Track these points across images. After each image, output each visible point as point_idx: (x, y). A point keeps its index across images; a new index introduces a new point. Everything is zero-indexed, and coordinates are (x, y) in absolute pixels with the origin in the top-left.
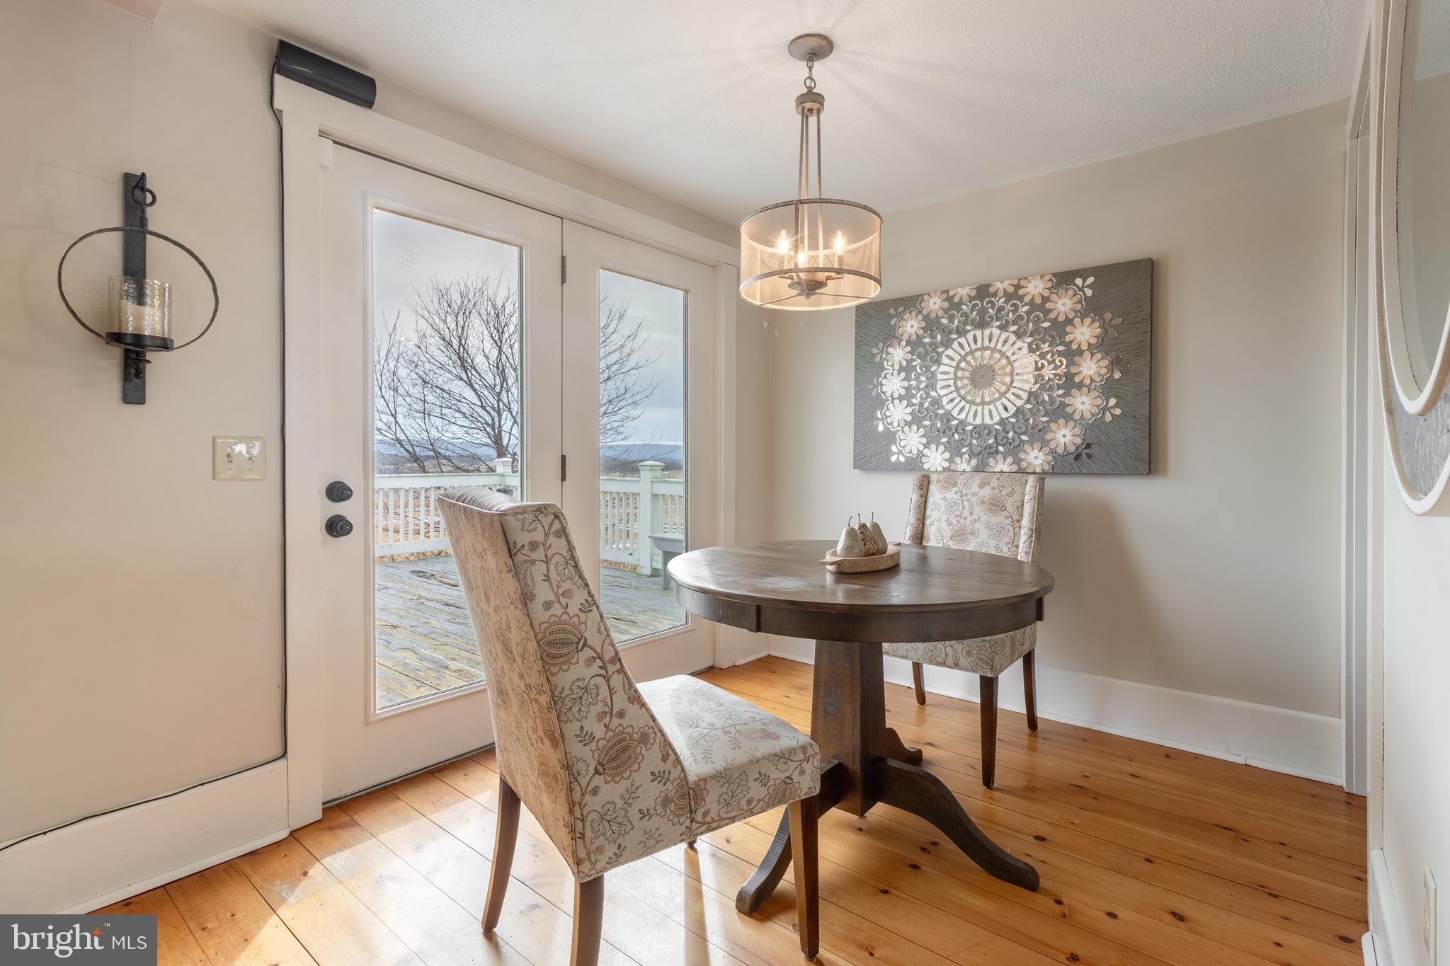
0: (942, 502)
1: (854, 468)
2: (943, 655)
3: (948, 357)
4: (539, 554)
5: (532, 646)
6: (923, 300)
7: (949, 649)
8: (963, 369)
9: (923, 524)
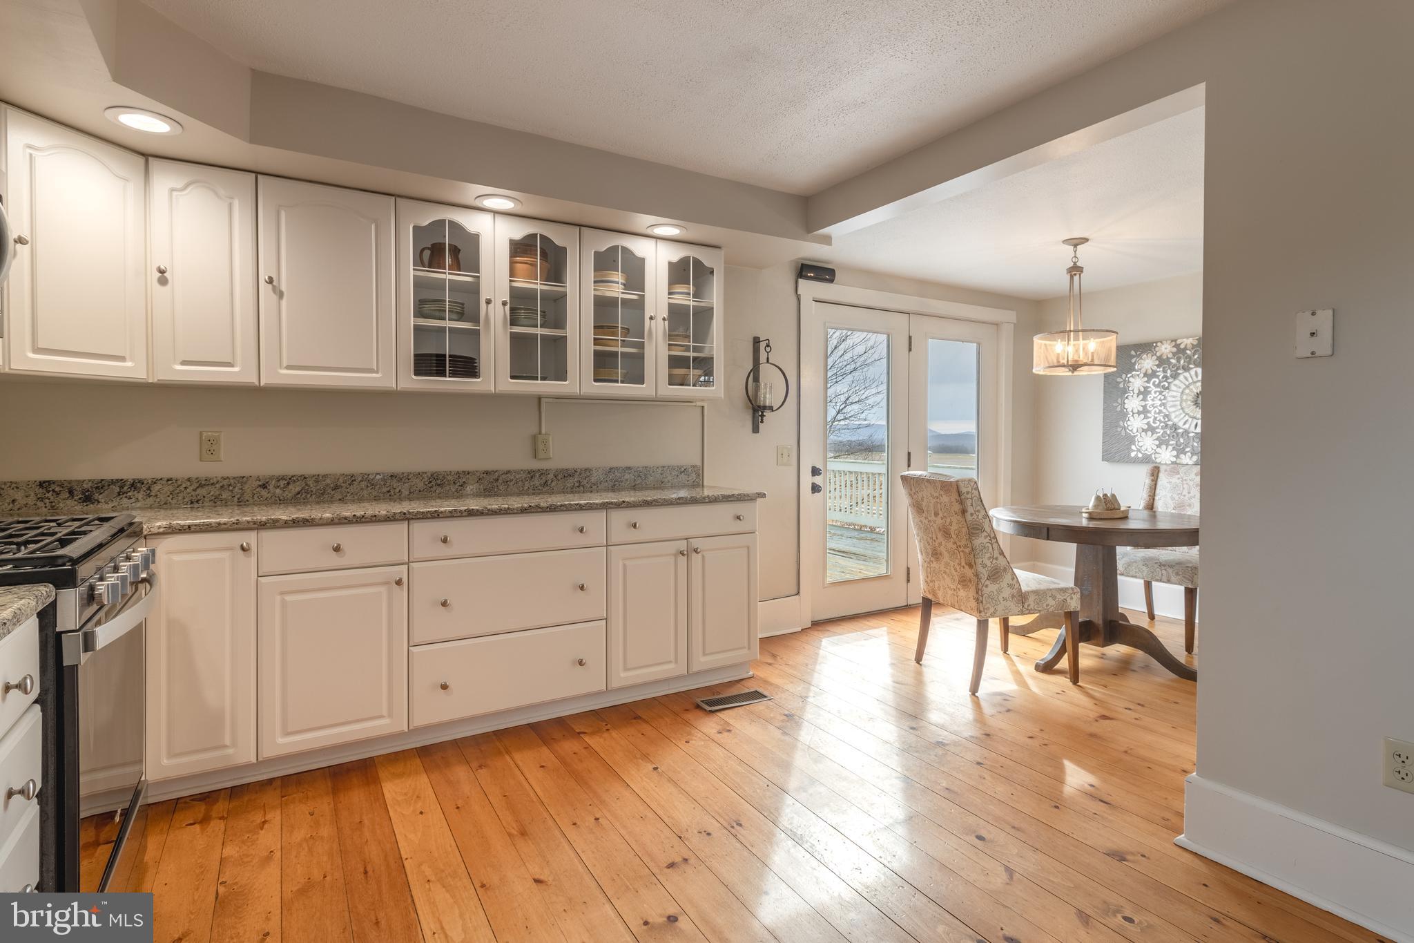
0: (1168, 485)
1: (1103, 460)
2: (1160, 575)
3: (1175, 385)
4: (969, 496)
5: (965, 530)
6: (1156, 346)
7: (1164, 572)
8: (1187, 394)
9: (1154, 499)
